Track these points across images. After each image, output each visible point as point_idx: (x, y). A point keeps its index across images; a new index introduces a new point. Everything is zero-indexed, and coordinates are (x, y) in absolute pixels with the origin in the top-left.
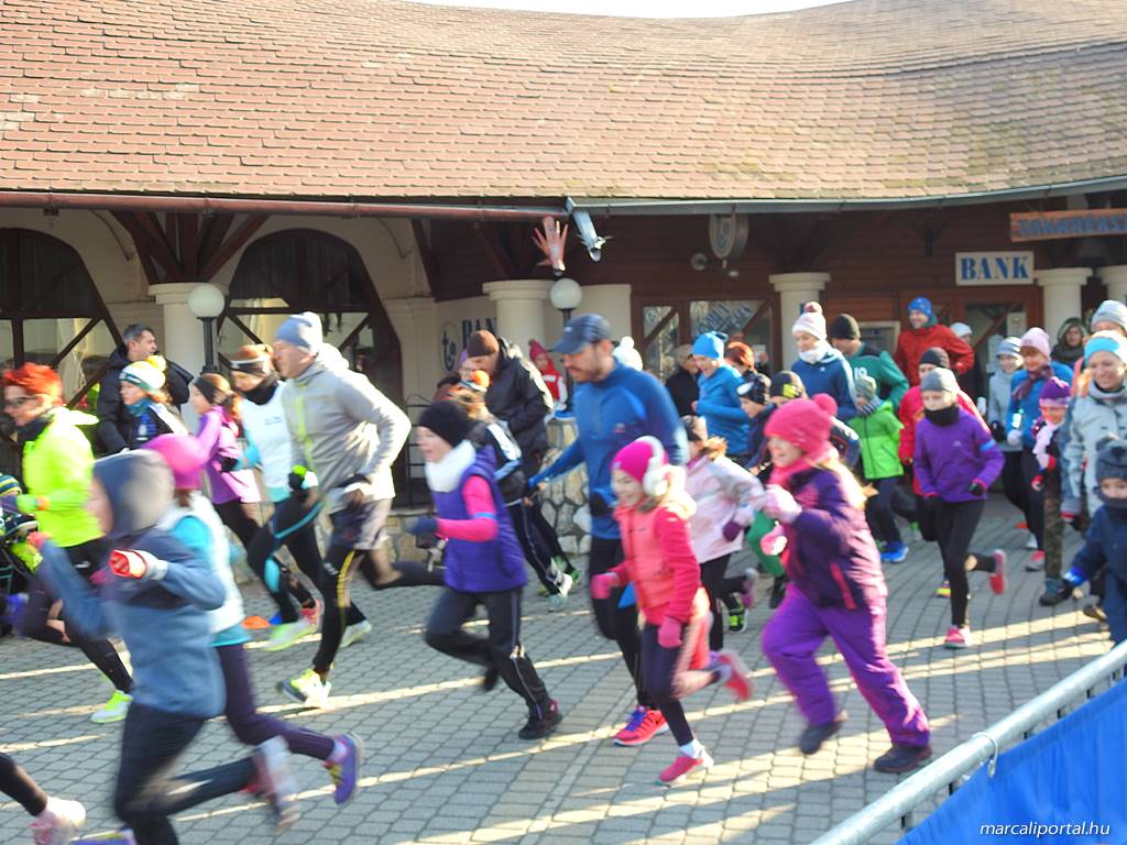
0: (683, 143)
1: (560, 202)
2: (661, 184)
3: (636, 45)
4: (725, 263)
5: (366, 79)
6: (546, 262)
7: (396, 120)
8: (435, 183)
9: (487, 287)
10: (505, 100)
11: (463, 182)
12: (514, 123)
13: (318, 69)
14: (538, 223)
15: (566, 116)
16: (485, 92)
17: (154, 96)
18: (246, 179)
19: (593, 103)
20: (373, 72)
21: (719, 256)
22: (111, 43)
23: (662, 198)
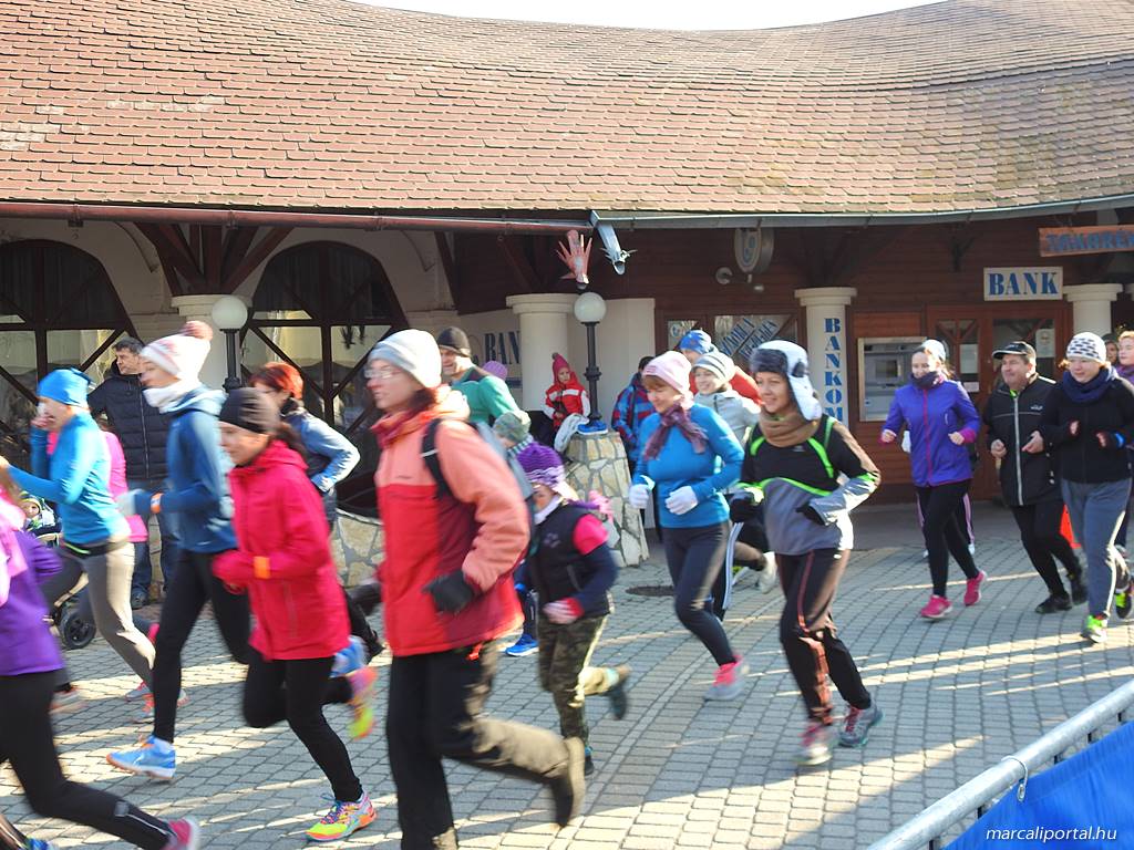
0: (709, 156)
1: (584, 215)
2: (686, 198)
3: (662, 58)
4: (750, 276)
5: (390, 91)
6: (570, 276)
7: (422, 132)
8: (460, 195)
9: (510, 300)
10: (530, 113)
11: (486, 195)
12: (539, 136)
13: (344, 82)
14: (562, 236)
15: (592, 129)
16: (510, 104)
17: (179, 108)
18: (269, 191)
19: (618, 116)
20: (399, 84)
21: (744, 270)
22: (137, 55)
23: (687, 212)
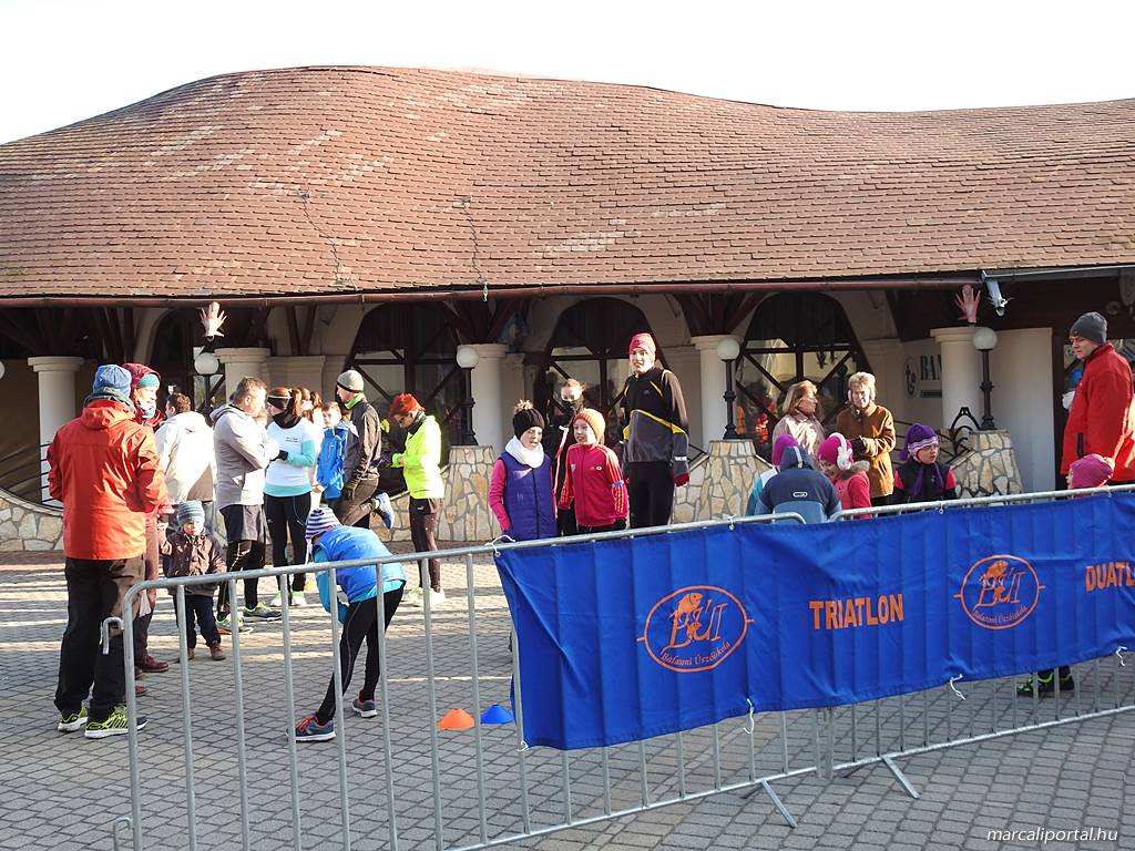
0: (1087, 220)
1: (977, 273)
2: (1060, 256)
4: (1132, 309)
5: (842, 188)
8: (884, 264)
9: (933, 332)
10: (944, 196)
11: (904, 263)
12: (949, 214)
13: (807, 184)
14: (959, 289)
15: (992, 206)
17: (697, 213)
18: (754, 269)
21: (1127, 304)
22: (670, 177)
